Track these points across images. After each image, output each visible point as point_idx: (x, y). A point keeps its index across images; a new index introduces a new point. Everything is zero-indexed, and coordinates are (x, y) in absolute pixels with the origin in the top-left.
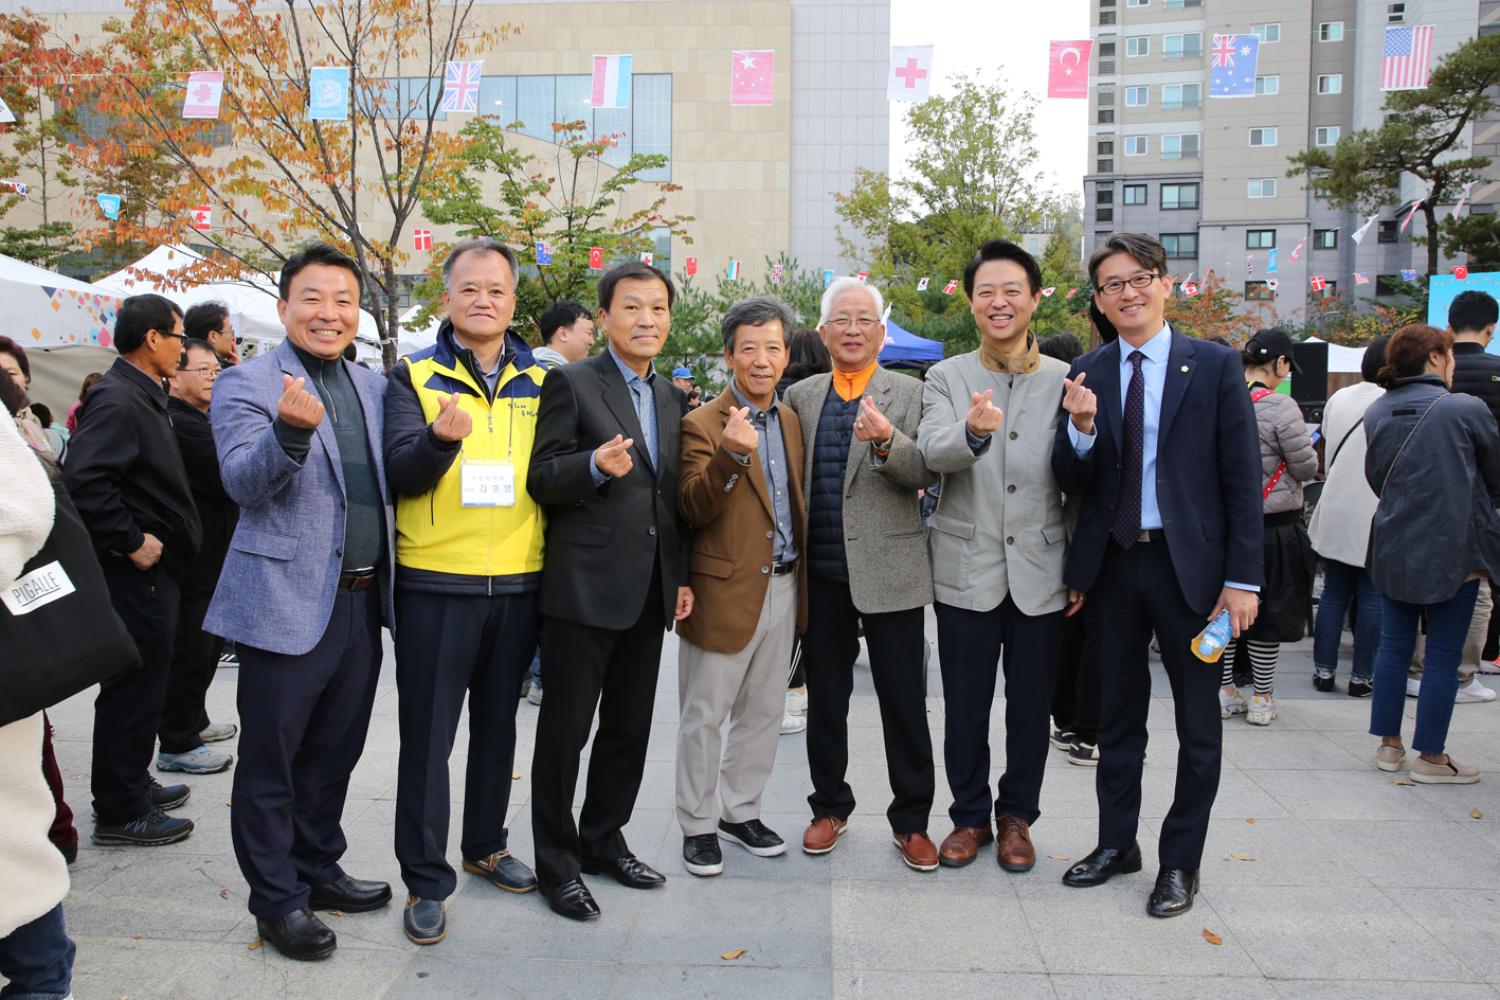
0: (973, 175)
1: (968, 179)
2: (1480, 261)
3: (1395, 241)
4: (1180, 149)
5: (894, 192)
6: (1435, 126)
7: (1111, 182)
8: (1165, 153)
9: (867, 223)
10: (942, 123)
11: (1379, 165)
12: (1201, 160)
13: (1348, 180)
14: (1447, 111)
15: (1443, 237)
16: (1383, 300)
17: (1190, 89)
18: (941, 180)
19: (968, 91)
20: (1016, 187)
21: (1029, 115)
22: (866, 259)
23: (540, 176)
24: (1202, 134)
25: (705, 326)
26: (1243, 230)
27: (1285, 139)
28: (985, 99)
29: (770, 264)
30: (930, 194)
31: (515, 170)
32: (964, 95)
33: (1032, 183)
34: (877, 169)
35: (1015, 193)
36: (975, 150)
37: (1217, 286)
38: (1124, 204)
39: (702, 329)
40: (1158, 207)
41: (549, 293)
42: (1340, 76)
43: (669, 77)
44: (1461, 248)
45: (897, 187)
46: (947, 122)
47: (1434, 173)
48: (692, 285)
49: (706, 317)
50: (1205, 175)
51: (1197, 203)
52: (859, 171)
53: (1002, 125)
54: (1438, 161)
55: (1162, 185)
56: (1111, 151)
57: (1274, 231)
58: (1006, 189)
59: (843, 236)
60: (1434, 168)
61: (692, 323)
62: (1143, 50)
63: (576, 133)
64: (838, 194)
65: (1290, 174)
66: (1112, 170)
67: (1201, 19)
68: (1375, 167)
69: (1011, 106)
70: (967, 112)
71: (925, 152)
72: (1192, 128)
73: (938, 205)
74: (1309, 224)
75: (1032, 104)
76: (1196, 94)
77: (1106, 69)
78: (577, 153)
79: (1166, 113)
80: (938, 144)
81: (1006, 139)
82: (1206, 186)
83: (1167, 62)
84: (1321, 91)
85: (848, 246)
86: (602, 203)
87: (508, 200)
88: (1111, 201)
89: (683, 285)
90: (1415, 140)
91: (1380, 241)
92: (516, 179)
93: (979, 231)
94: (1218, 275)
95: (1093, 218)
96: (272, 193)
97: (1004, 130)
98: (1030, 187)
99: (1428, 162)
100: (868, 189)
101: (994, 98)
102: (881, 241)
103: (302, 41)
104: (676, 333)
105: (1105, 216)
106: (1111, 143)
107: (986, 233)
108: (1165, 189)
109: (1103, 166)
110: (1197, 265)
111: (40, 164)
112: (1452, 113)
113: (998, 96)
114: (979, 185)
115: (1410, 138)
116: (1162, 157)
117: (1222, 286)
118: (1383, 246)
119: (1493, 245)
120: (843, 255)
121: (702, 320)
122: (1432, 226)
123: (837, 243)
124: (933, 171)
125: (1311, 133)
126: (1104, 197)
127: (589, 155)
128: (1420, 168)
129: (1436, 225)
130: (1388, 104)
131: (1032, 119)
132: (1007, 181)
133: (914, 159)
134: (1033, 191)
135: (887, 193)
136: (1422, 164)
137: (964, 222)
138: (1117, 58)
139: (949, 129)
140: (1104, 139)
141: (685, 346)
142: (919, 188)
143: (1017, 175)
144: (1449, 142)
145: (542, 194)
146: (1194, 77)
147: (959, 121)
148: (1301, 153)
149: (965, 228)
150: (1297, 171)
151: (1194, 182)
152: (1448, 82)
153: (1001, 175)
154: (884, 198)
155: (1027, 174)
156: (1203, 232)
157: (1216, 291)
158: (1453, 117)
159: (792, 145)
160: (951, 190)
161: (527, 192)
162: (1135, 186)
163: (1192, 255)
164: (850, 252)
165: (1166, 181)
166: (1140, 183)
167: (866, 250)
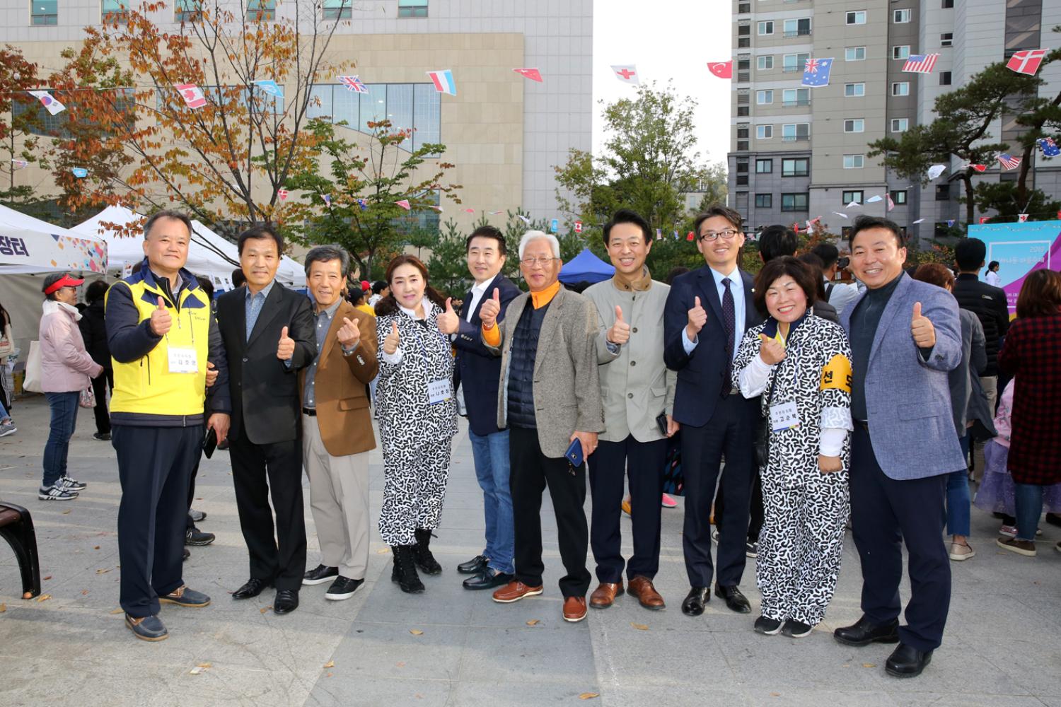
0: (651, 154)
1: (647, 157)
2: (1003, 214)
3: (948, 199)
4: (795, 134)
5: (596, 165)
6: (970, 122)
7: (747, 157)
8: (786, 137)
9: (577, 187)
10: (629, 118)
11: (931, 149)
12: (810, 141)
13: (911, 159)
14: (978, 113)
15: (977, 198)
16: (939, 240)
17: (802, 92)
18: (628, 157)
19: (647, 96)
20: (681, 162)
21: (690, 113)
22: (576, 212)
23: (358, 157)
24: (811, 124)
26: (841, 191)
27: (869, 128)
28: (659, 101)
29: (511, 216)
30: (621, 166)
31: (342, 153)
32: (644, 99)
33: (692, 160)
34: (583, 149)
35: (680, 166)
36: (653, 138)
37: (821, 230)
38: (756, 172)
39: (463, 261)
40: (780, 175)
41: (363, 237)
42: (908, 83)
44: (990, 205)
45: (597, 162)
46: (633, 118)
47: (970, 154)
48: (456, 230)
50: (813, 153)
51: (808, 172)
52: (572, 150)
53: (671, 119)
54: (972, 146)
55: (783, 159)
56: (747, 136)
57: (862, 192)
58: (673, 164)
59: (561, 195)
60: (970, 151)
61: (456, 257)
62: (769, 65)
63: (383, 128)
64: (557, 167)
65: (870, 155)
66: (747, 149)
67: (810, 43)
68: (929, 151)
69: (678, 106)
70: (647, 110)
71: (619, 138)
72: (804, 119)
73: (626, 175)
74: (887, 187)
75: (691, 105)
76: (807, 95)
77: (743, 78)
78: (384, 142)
79: (785, 109)
80: (627, 132)
81: (674, 129)
82: (814, 160)
83: (786, 73)
84: (895, 93)
85: (564, 203)
86: (400, 176)
87: (336, 174)
88: (747, 170)
89: (450, 230)
90: (956, 132)
91: (937, 199)
92: (342, 159)
93: (655, 193)
94: (822, 223)
95: (734, 183)
96: (193, 172)
97: (672, 123)
98: (690, 162)
99: (966, 147)
100: (578, 163)
101: (666, 100)
102: (587, 200)
103: (218, 75)
104: (446, 263)
105: (742, 181)
106: (747, 130)
107: (660, 194)
108: (785, 162)
109: (742, 146)
110: (808, 216)
111: (10, 146)
112: (981, 114)
113: (669, 99)
114: (655, 161)
115: (952, 131)
116: (783, 139)
117: (825, 230)
118: (939, 202)
119: (1013, 203)
120: (560, 208)
122: (970, 190)
123: (557, 201)
124: (623, 151)
125: (888, 124)
126: (742, 167)
127: (392, 144)
128: (959, 151)
129: (972, 190)
130: (937, 108)
131: (692, 116)
132: (674, 159)
133: (610, 142)
134: (693, 166)
135: (591, 166)
136: (961, 148)
137: (645, 186)
138: (751, 71)
139: (634, 123)
140: (741, 127)
141: (451, 273)
142: (613, 163)
143: (681, 153)
144: (980, 133)
145: (360, 169)
147: (641, 116)
148: (877, 141)
149: (645, 191)
150: (875, 154)
151: (806, 157)
152: (978, 92)
153: (670, 153)
154: (588, 170)
155: (688, 153)
156: (812, 192)
157: (820, 234)
158: (982, 117)
159: (524, 132)
160: (635, 165)
161: (350, 168)
162: (764, 160)
163: (804, 208)
164: (565, 207)
165: (786, 156)
166: (767, 158)
167: (577, 206)
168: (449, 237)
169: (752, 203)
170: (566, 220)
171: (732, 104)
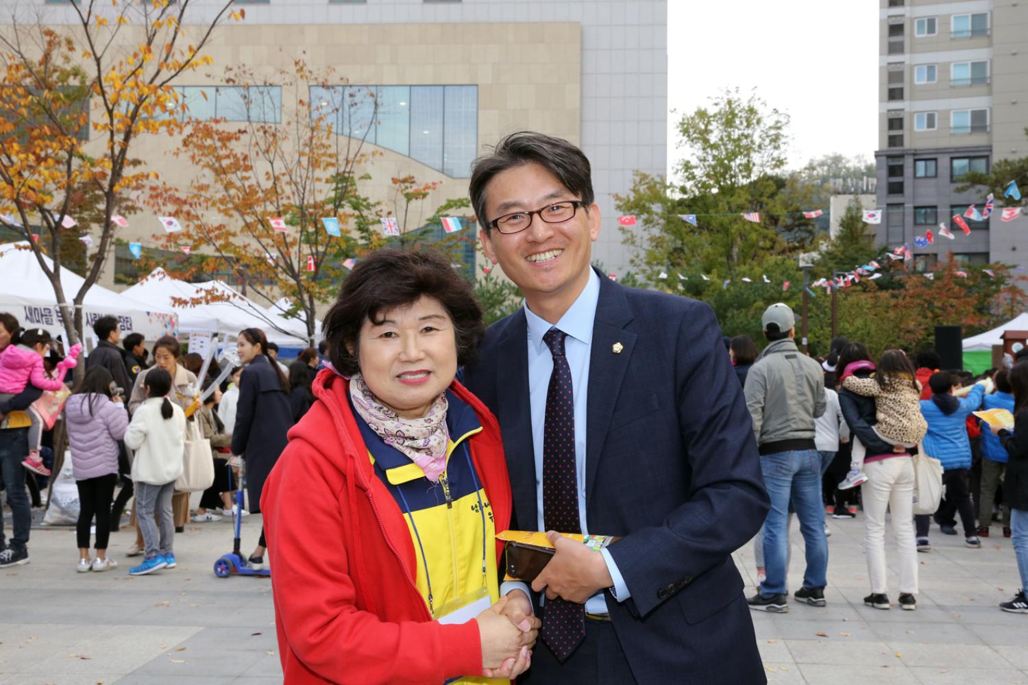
4: (969, 124)
7: (901, 156)
8: (955, 128)
9: (642, 217)
10: (707, 131)
12: (990, 133)
17: (978, 67)
22: (644, 247)
23: (381, 211)
24: (991, 109)
25: (503, 308)
31: (365, 210)
38: (915, 177)
39: (500, 310)
40: (948, 179)
43: (475, 88)
46: (712, 132)
49: (504, 301)
50: (995, 149)
52: (636, 173)
55: (952, 159)
56: (901, 127)
59: (624, 226)
62: (931, 29)
64: (617, 195)
66: (902, 145)
72: (980, 103)
76: (984, 71)
77: (896, 48)
78: (409, 197)
79: (955, 90)
83: (955, 41)
85: (629, 235)
86: (424, 233)
87: (359, 229)
88: (902, 174)
95: (885, 191)
100: (643, 188)
105: (896, 189)
106: (901, 119)
108: (955, 162)
109: (894, 141)
110: (988, 234)
116: (951, 131)
120: (625, 242)
121: (501, 302)
123: (620, 232)
126: (895, 171)
127: (416, 199)
138: (906, 38)
140: (894, 115)
142: (683, 191)
146: (981, 54)
151: (984, 154)
162: (925, 160)
163: (983, 226)
164: (631, 241)
165: (955, 154)
166: (930, 157)
167: (645, 240)
168: (484, 282)
169: (909, 220)
170: (632, 257)
171: (881, 84)
